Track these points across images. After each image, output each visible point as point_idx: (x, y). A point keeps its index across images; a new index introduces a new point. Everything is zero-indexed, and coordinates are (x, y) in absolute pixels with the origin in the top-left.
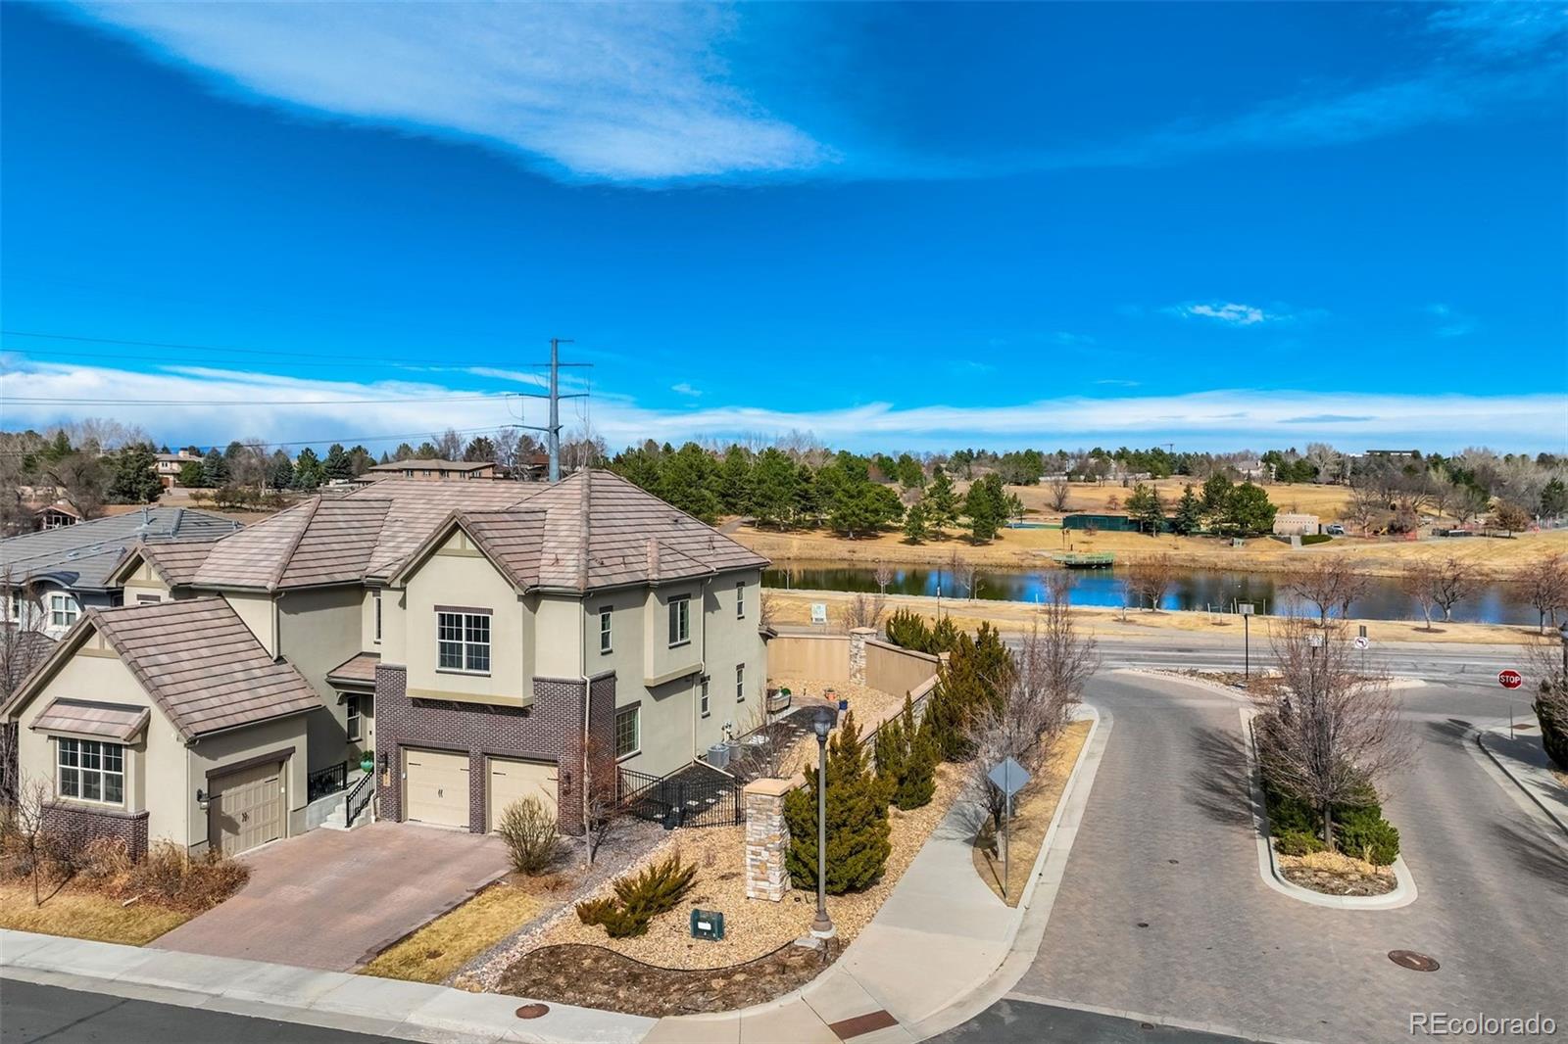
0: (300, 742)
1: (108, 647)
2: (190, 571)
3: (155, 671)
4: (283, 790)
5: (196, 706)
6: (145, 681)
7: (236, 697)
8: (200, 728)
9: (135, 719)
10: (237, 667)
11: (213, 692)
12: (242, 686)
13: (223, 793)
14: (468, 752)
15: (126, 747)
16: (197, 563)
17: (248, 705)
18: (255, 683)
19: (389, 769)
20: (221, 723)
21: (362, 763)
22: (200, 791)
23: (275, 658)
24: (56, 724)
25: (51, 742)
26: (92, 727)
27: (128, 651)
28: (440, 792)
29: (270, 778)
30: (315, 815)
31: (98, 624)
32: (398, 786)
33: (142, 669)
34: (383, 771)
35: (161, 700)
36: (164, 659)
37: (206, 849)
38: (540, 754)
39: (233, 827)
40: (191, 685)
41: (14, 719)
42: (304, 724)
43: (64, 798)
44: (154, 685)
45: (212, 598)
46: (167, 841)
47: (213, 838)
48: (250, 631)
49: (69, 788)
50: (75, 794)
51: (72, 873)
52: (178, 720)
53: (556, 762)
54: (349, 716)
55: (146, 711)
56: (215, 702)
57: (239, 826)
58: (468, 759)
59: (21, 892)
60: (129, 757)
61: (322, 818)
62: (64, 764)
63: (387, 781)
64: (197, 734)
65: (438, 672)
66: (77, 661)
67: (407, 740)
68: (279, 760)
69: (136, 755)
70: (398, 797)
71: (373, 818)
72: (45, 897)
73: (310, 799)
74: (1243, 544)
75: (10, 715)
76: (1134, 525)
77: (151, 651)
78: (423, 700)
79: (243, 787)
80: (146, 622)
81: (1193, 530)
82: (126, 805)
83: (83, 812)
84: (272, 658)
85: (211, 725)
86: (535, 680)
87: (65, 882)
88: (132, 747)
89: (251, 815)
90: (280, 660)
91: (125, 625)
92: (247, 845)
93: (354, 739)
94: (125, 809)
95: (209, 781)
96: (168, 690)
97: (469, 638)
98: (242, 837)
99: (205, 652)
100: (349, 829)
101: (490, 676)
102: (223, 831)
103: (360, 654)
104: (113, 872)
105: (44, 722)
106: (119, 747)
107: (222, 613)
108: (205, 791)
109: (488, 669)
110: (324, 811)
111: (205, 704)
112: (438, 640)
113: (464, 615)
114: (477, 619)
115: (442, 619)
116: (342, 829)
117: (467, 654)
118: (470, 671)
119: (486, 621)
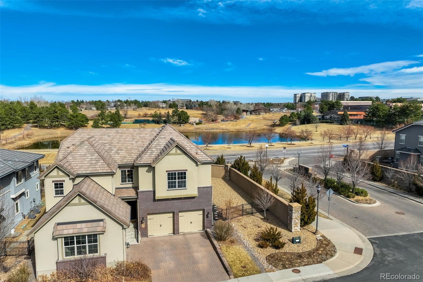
1: (83, 201)
9: (102, 224)
14: (172, 212)
15: (99, 234)
19: (144, 222)
24: (66, 232)
28: (161, 225)
32: (147, 227)
34: (142, 223)
38: (199, 208)
43: (67, 257)
48: (102, 187)
50: (73, 255)
53: (204, 209)
55: (105, 220)
58: (172, 214)
62: (67, 246)
63: (143, 226)
65: (167, 190)
67: (150, 212)
70: (147, 230)
71: (140, 238)
74: (183, 125)
81: (169, 122)
84: (112, 195)
86: (198, 188)
90: (114, 195)
94: (100, 255)
97: (178, 179)
100: (139, 243)
101: (186, 189)
105: (60, 233)
106: (95, 235)
109: (185, 187)
112: (167, 181)
113: (177, 172)
114: (182, 173)
115: (169, 174)
116: (137, 243)
117: (178, 184)
118: (179, 188)
119: (185, 173)
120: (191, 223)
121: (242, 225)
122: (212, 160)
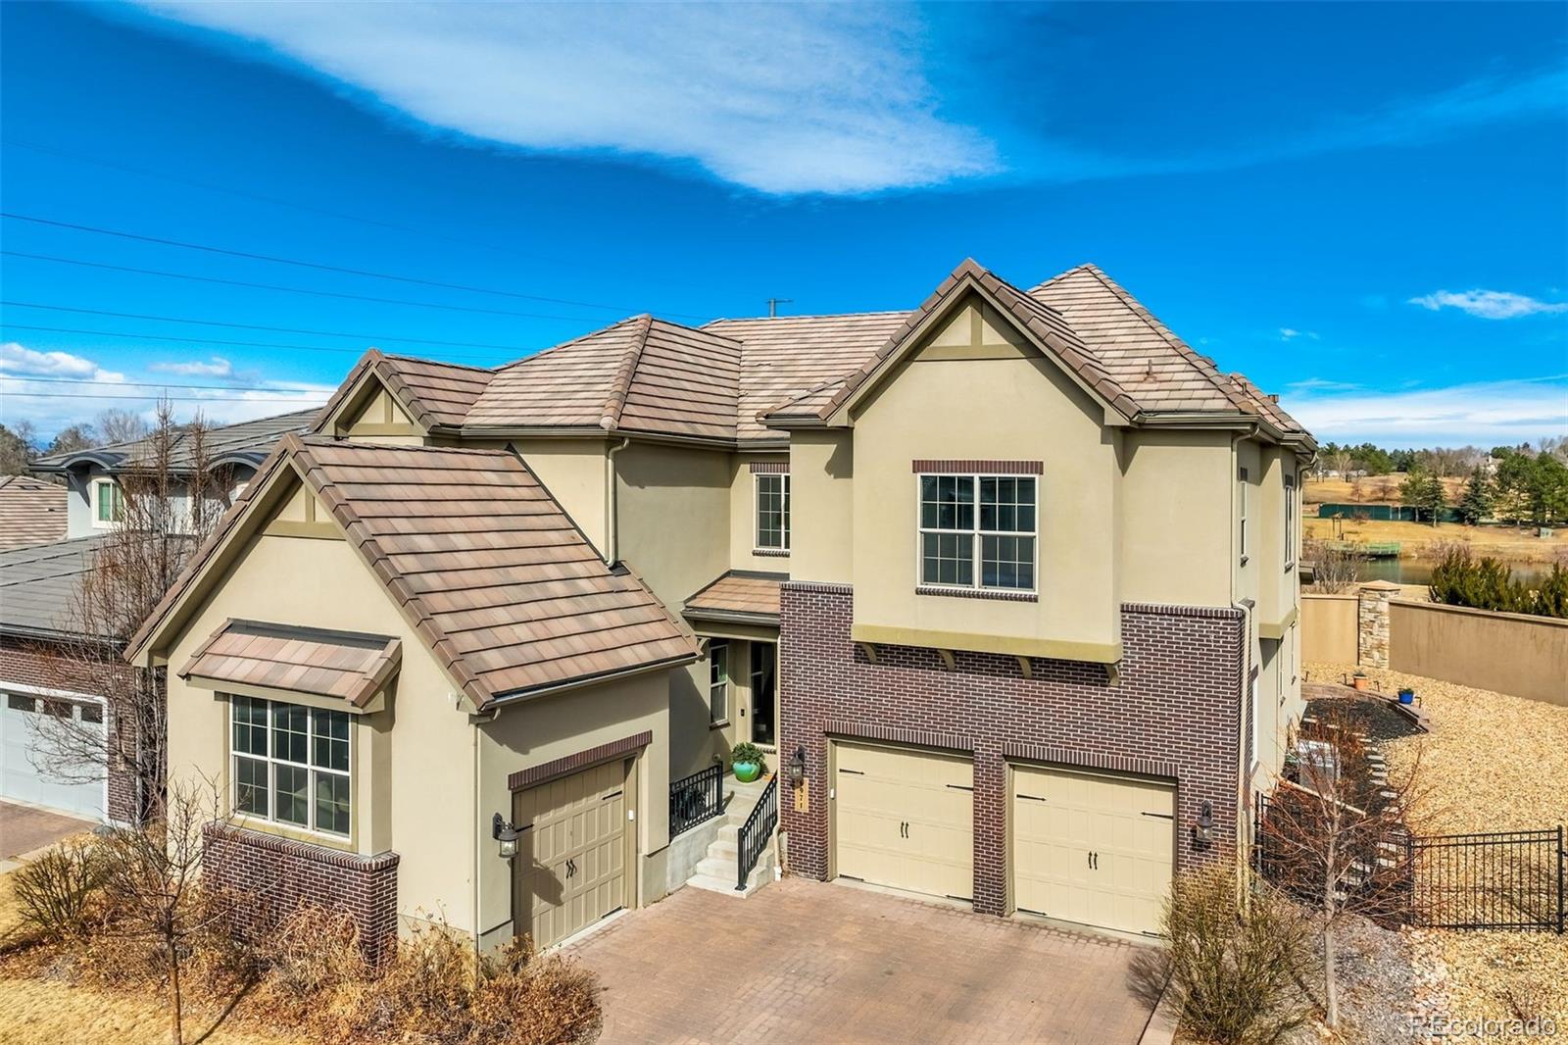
0: (658, 723)
1: (323, 516)
2: (458, 409)
3: (409, 563)
4: (631, 815)
5: (489, 638)
6: (392, 582)
7: (558, 627)
8: (502, 682)
9: (373, 661)
10: (552, 571)
11: (518, 613)
12: (565, 606)
13: (536, 820)
14: (971, 752)
15: (356, 717)
16: (468, 398)
17: (579, 644)
18: (585, 604)
19: (806, 780)
20: (539, 675)
21: (737, 766)
22: (498, 818)
23: (610, 562)
24: (228, 668)
25: (221, 704)
26: (292, 677)
27: (359, 519)
28: (905, 827)
29: (610, 791)
30: (680, 862)
31: (303, 466)
32: (822, 812)
33: (386, 557)
34: (795, 783)
35: (423, 621)
36: (425, 543)
37: (507, 938)
38: (1134, 762)
39: (552, 891)
40: (478, 598)
41: (158, 661)
42: (663, 690)
43: (241, 817)
44: (410, 590)
45: (497, 452)
46: (435, 920)
47: (520, 919)
48: (564, 513)
49: (252, 801)
50: (262, 810)
51: (252, 974)
52: (456, 664)
53: (1176, 779)
54: (713, 682)
55: (393, 645)
56: (522, 633)
57: (562, 889)
58: (971, 767)
59: (154, 1014)
60: (362, 738)
61: (690, 869)
62: (242, 749)
63: (802, 801)
64: (497, 695)
65: (919, 592)
66: (267, 547)
67: (844, 726)
68: (624, 757)
69: (373, 732)
70: (823, 833)
71: (778, 870)
72: (199, 1032)
73: (673, 833)
74: (1553, 534)
75: (152, 652)
76: (1408, 513)
77: (403, 525)
78: (878, 647)
79: (567, 808)
80: (391, 475)
81: (1483, 520)
82: (356, 840)
83: (277, 849)
84: (605, 563)
85: (521, 679)
86: (1125, 609)
87: (239, 997)
88: (367, 718)
89: (581, 863)
90: (618, 567)
91: (354, 474)
92: (574, 924)
93: (719, 722)
94: (354, 848)
95: (513, 795)
96: (438, 602)
97: (987, 523)
98: (566, 907)
99: (495, 540)
100: (743, 894)
101: (1035, 600)
102: (536, 898)
103: (728, 574)
104: (331, 981)
105: (208, 665)
106: (341, 718)
107: (516, 478)
108: (507, 819)
109: (1029, 585)
110: (692, 855)
111: (505, 635)
112: (920, 529)
113: (976, 476)
114: (1007, 484)
115: (929, 486)
116: (731, 892)
117: (985, 556)
118: (990, 590)
119: (1027, 486)
120: (1093, 859)
121: (1509, 998)
122: (1233, 407)
